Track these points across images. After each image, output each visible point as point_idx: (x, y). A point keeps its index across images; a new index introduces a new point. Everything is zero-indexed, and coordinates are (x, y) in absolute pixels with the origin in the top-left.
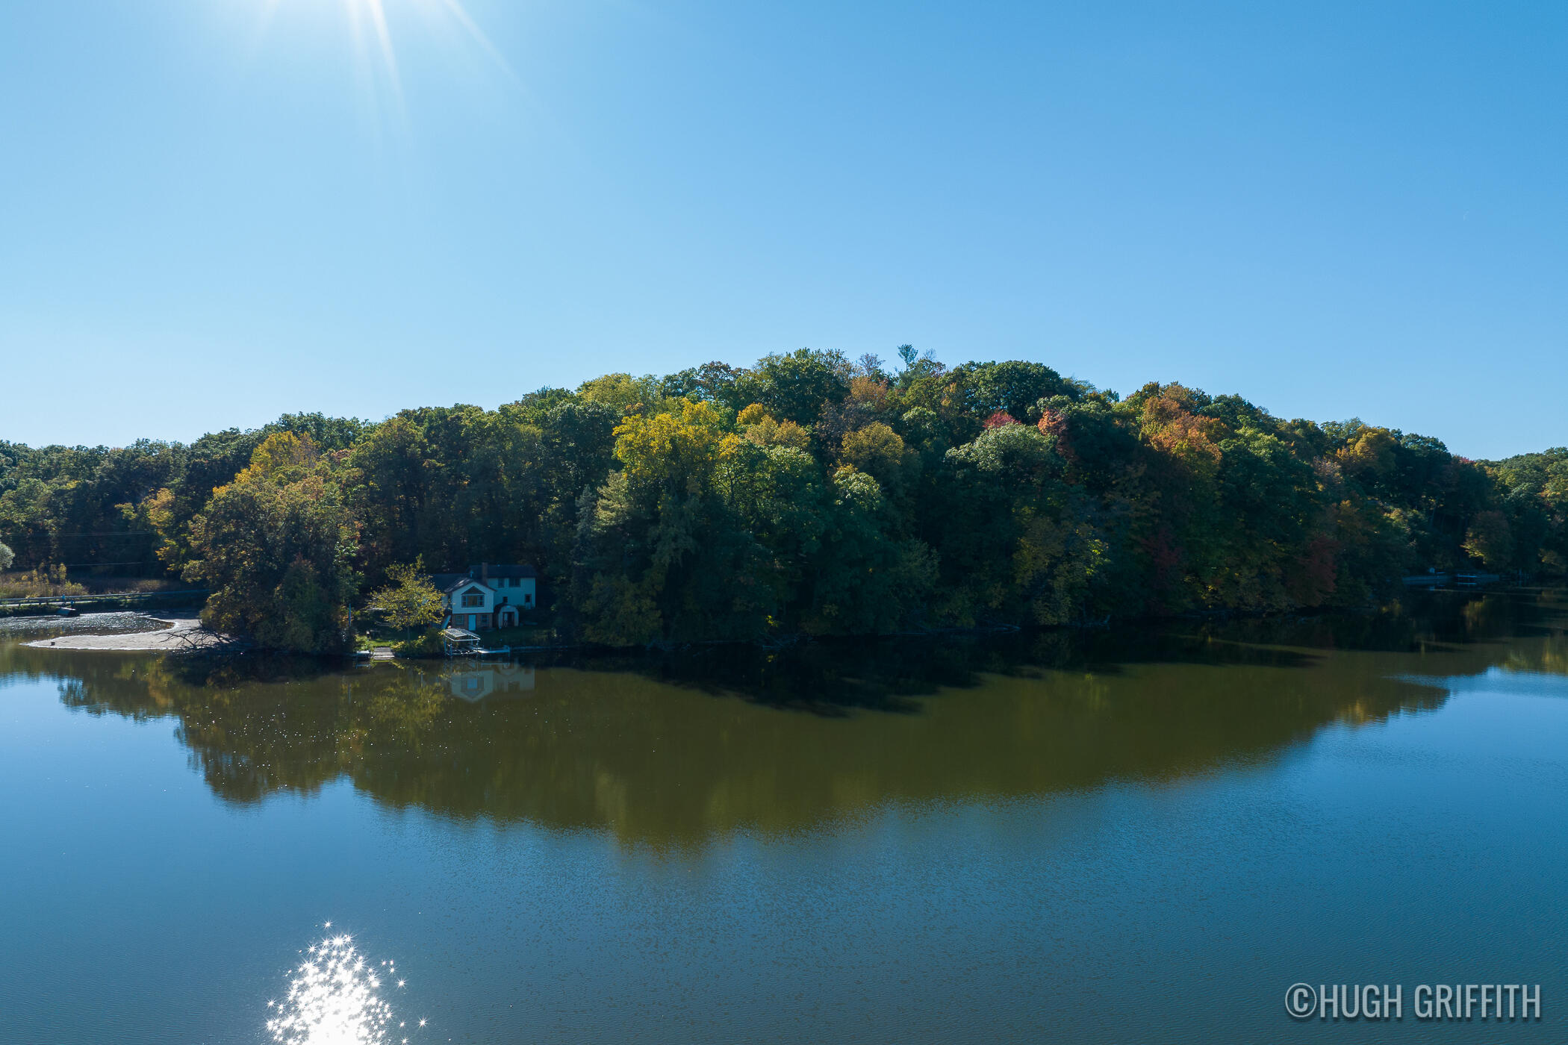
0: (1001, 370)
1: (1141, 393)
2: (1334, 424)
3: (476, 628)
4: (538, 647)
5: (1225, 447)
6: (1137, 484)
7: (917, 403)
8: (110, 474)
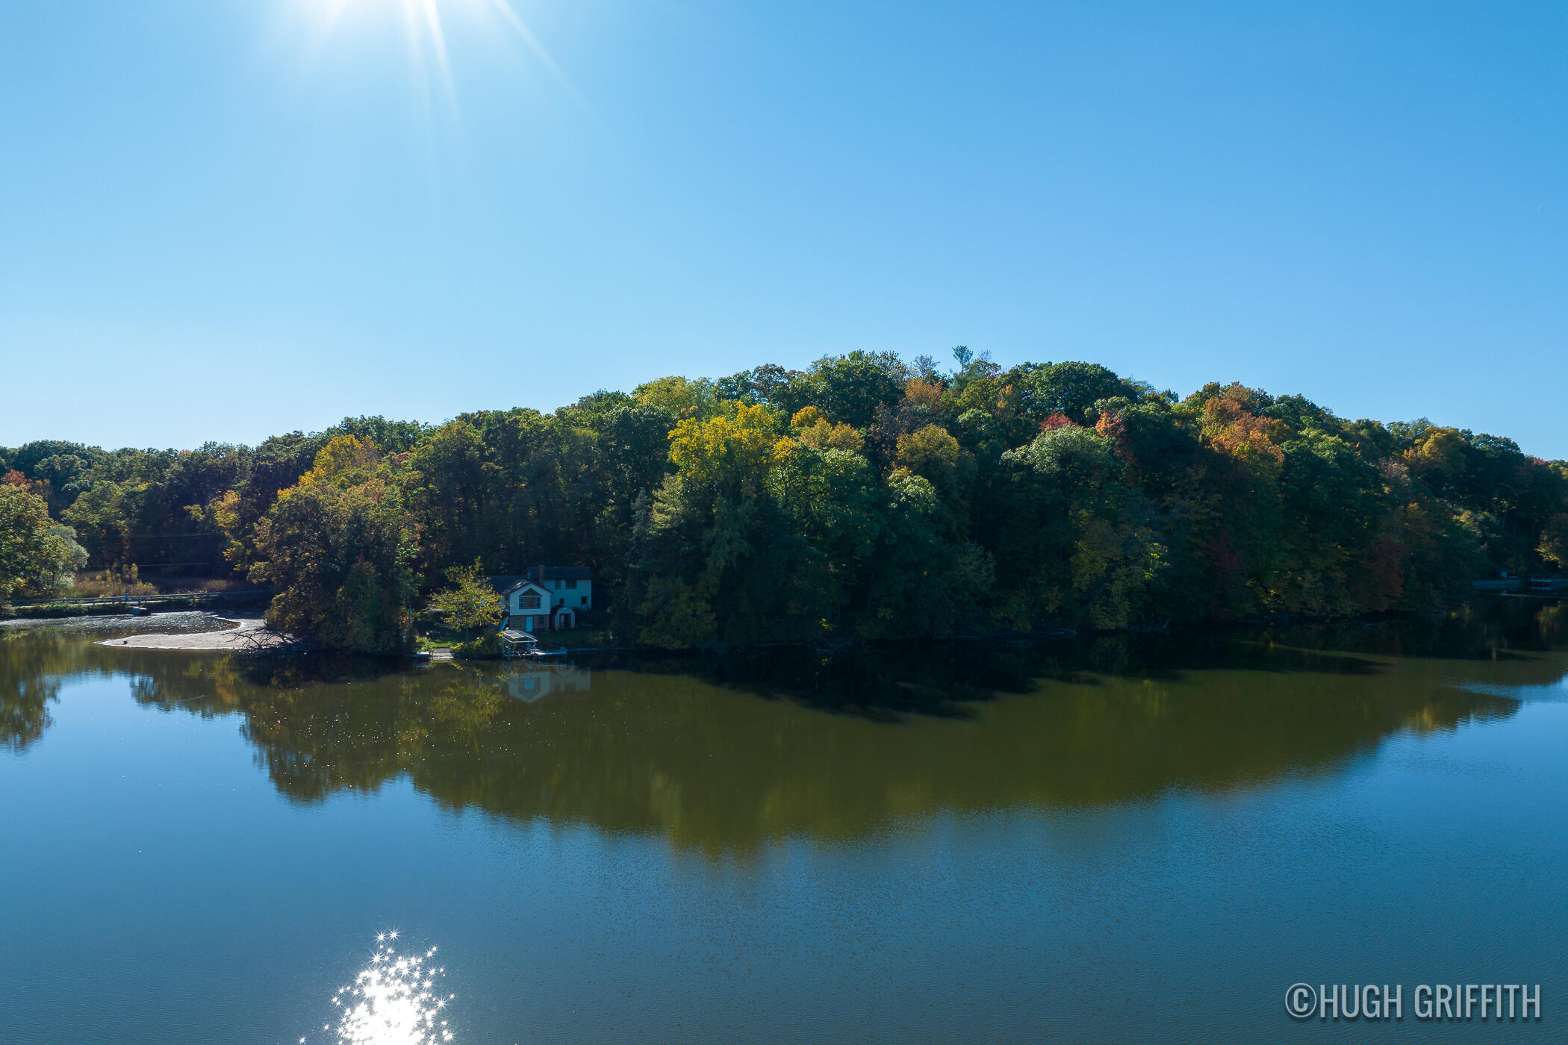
0: (1058, 371)
1: (1201, 393)
2: (1401, 424)
3: (534, 629)
4: (594, 649)
5: (1288, 449)
6: (1197, 486)
7: (971, 405)
8: (179, 475)
